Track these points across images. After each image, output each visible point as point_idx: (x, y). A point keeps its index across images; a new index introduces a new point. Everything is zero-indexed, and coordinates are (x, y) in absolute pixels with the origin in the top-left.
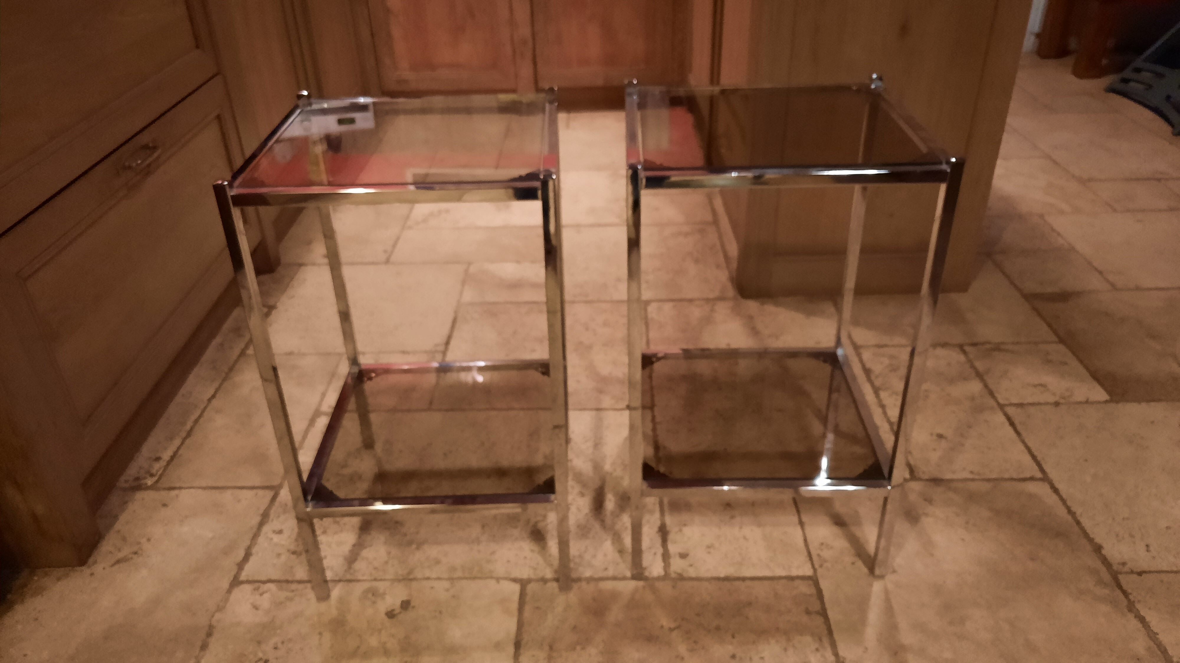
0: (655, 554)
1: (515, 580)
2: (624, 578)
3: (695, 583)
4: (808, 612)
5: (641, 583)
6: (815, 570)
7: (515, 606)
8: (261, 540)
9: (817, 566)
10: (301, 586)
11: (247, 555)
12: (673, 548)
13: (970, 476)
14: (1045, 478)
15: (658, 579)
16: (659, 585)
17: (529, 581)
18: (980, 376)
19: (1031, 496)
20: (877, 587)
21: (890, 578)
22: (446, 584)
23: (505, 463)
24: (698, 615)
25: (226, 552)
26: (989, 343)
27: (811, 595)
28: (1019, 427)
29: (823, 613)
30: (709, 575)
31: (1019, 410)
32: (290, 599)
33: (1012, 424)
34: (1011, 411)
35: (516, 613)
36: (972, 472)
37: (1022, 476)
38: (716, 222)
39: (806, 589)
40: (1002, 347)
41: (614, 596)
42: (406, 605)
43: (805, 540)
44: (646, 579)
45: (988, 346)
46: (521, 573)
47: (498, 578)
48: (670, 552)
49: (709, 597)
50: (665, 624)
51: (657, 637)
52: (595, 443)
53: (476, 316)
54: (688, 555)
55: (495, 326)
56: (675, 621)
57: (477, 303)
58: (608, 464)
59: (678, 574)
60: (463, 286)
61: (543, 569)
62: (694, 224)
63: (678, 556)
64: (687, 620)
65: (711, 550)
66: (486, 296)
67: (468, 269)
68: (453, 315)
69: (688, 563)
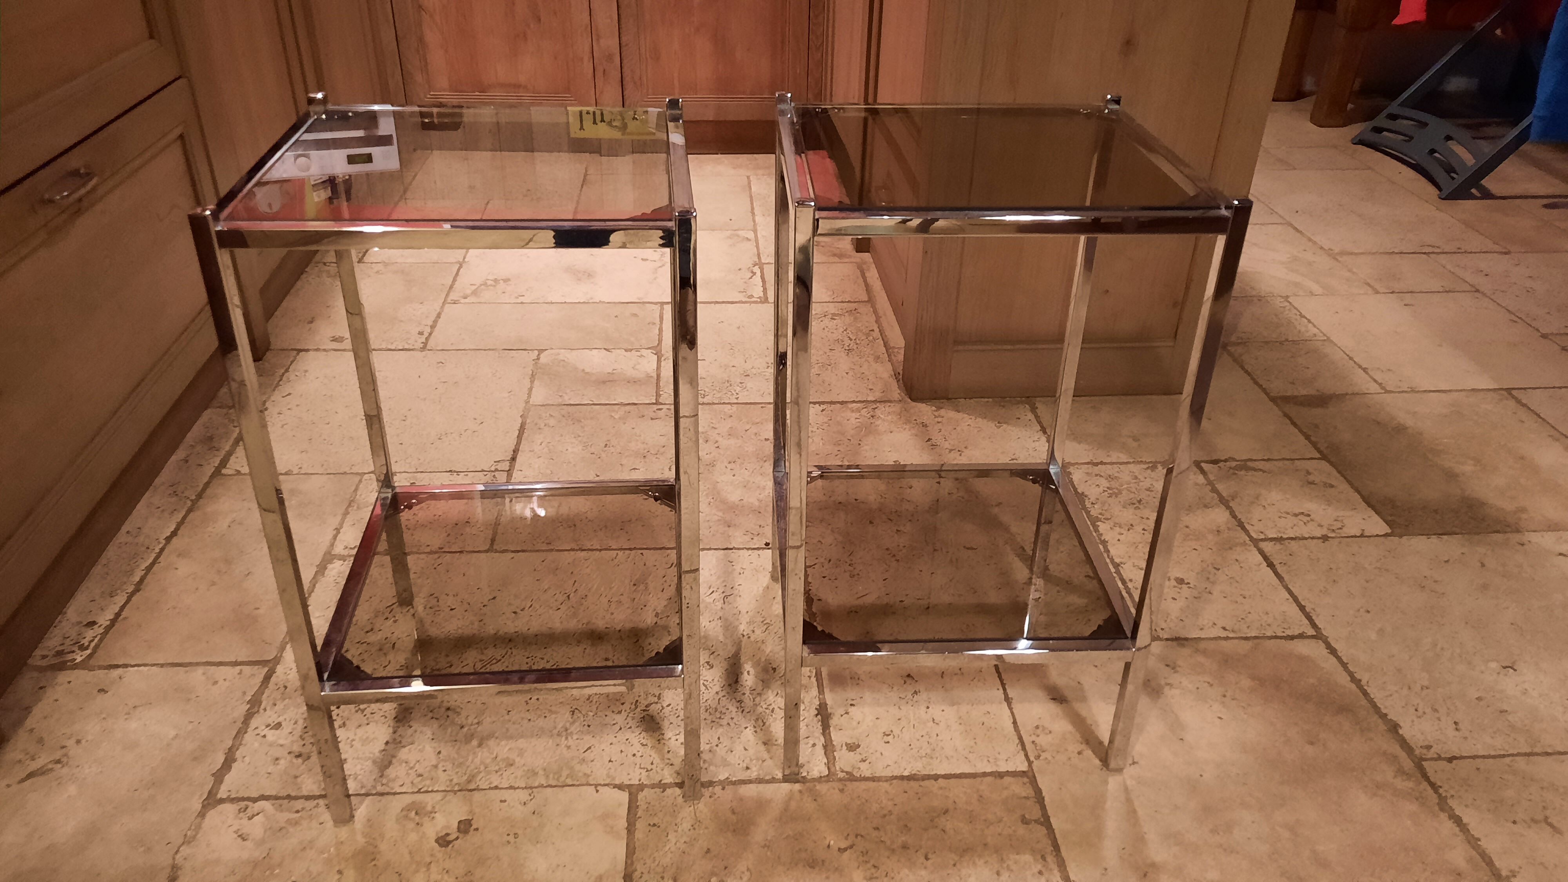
0: (814, 745)
1: (620, 787)
2: (773, 780)
3: (871, 784)
4: (1025, 821)
5: (797, 787)
6: (1030, 763)
7: (623, 823)
8: (249, 737)
9: (1032, 759)
10: (311, 804)
11: (229, 761)
12: (837, 737)
13: (1224, 634)
14: (1319, 636)
15: (820, 779)
16: (821, 788)
17: (641, 787)
18: (1224, 502)
19: (1303, 659)
20: (1114, 782)
21: (1129, 771)
22: (523, 795)
23: (600, 624)
24: (877, 829)
25: (197, 758)
26: (1234, 460)
27: (1026, 798)
28: (1279, 569)
29: (1046, 821)
30: (888, 773)
31: (1278, 546)
32: (296, 823)
33: (1271, 565)
34: (1267, 547)
35: (624, 833)
36: (1224, 628)
37: (1289, 633)
38: (871, 300)
39: (1020, 788)
40: (1249, 464)
41: (761, 804)
42: (465, 826)
43: (1015, 722)
44: (804, 780)
45: (1234, 464)
46: (629, 777)
47: (596, 786)
48: (834, 743)
49: (890, 803)
50: (832, 842)
51: (823, 861)
52: (724, 594)
53: (552, 422)
54: (859, 746)
55: (579, 436)
56: (846, 838)
57: (553, 405)
58: (744, 623)
59: (847, 773)
60: (532, 382)
61: (659, 771)
62: (842, 302)
63: (844, 748)
64: (862, 836)
65: (890, 738)
66: (564, 395)
67: (538, 359)
68: (520, 421)
69: (859, 757)
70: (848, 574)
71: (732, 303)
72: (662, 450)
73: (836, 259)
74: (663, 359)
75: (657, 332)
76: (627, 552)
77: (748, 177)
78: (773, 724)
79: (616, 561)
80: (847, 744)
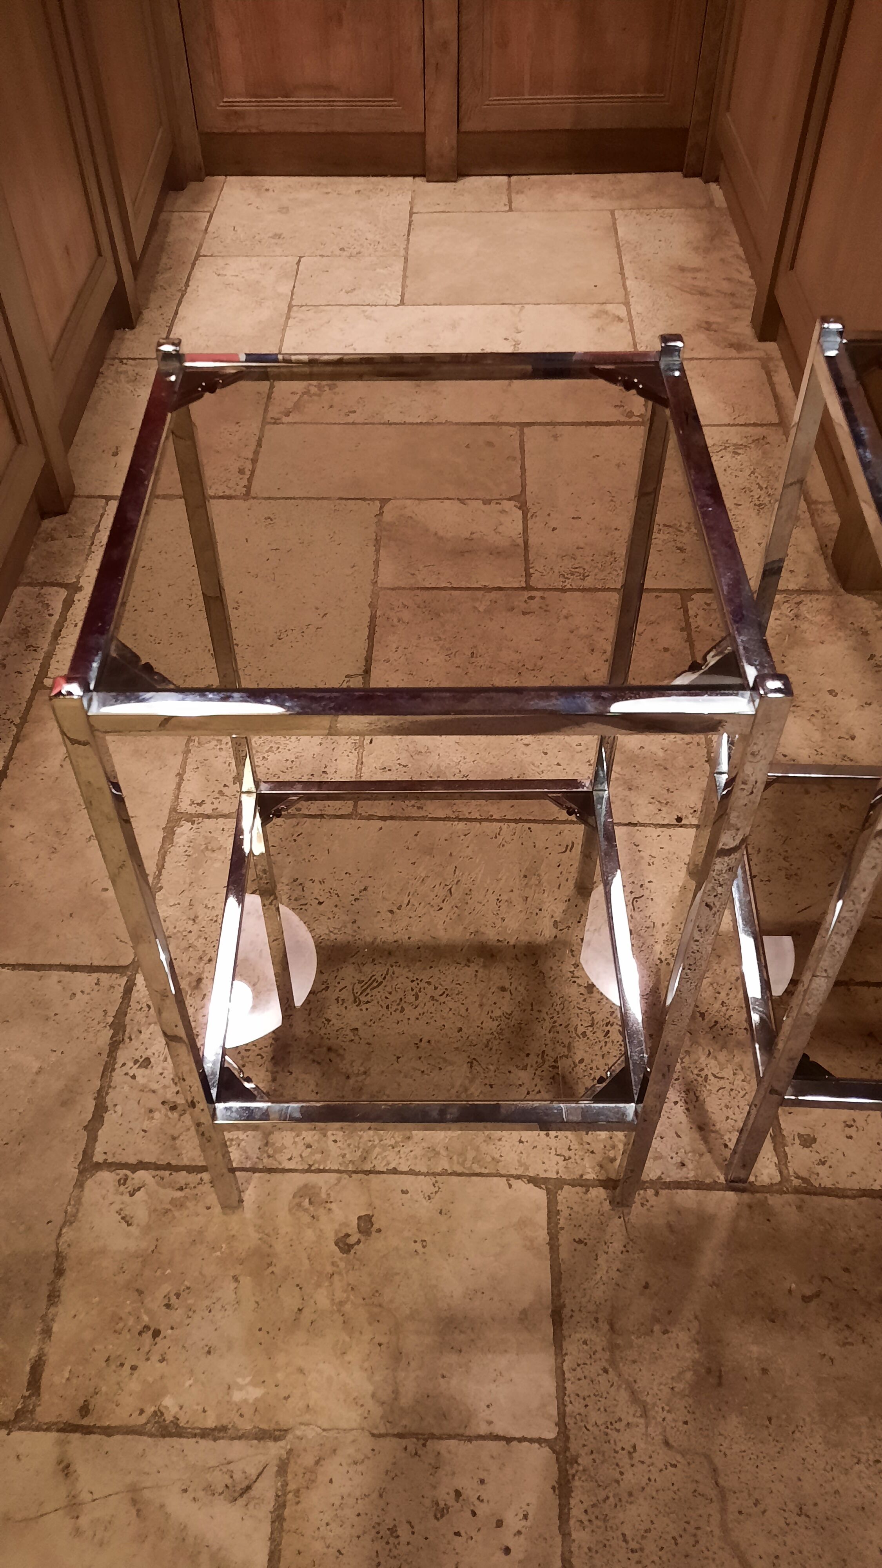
1: (535, 1181)
2: (715, 1186)
3: (837, 1202)
5: (746, 1197)
7: (544, 1236)
8: (118, 1076)
10: (193, 1178)
11: (100, 1110)
12: (787, 1124)
15: (772, 1188)
16: (775, 1201)
17: (560, 1183)
22: (424, 1184)
23: (491, 935)
24: (846, 1270)
25: (66, 1101)
30: (853, 1184)
32: (180, 1204)
35: (547, 1250)
38: (782, 422)
41: (704, 1221)
42: (366, 1224)
44: (752, 1189)
46: (545, 1167)
47: (508, 1177)
48: (784, 1133)
49: (860, 1232)
50: (793, 1286)
51: (785, 1314)
52: (633, 896)
53: (406, 615)
54: (814, 1140)
55: (440, 639)
56: (810, 1282)
57: (404, 588)
58: (661, 941)
59: (804, 1179)
60: (377, 551)
61: (579, 1161)
62: (745, 425)
63: (797, 1141)
64: (830, 1280)
65: (852, 1131)
66: (417, 573)
67: (381, 514)
68: (368, 612)
69: (817, 1157)
70: (783, 873)
71: (608, 424)
72: (540, 663)
73: (733, 353)
74: (529, 516)
75: (518, 471)
76: (513, 825)
77: (612, 213)
78: (708, 1099)
79: (500, 838)
80: (800, 1136)
